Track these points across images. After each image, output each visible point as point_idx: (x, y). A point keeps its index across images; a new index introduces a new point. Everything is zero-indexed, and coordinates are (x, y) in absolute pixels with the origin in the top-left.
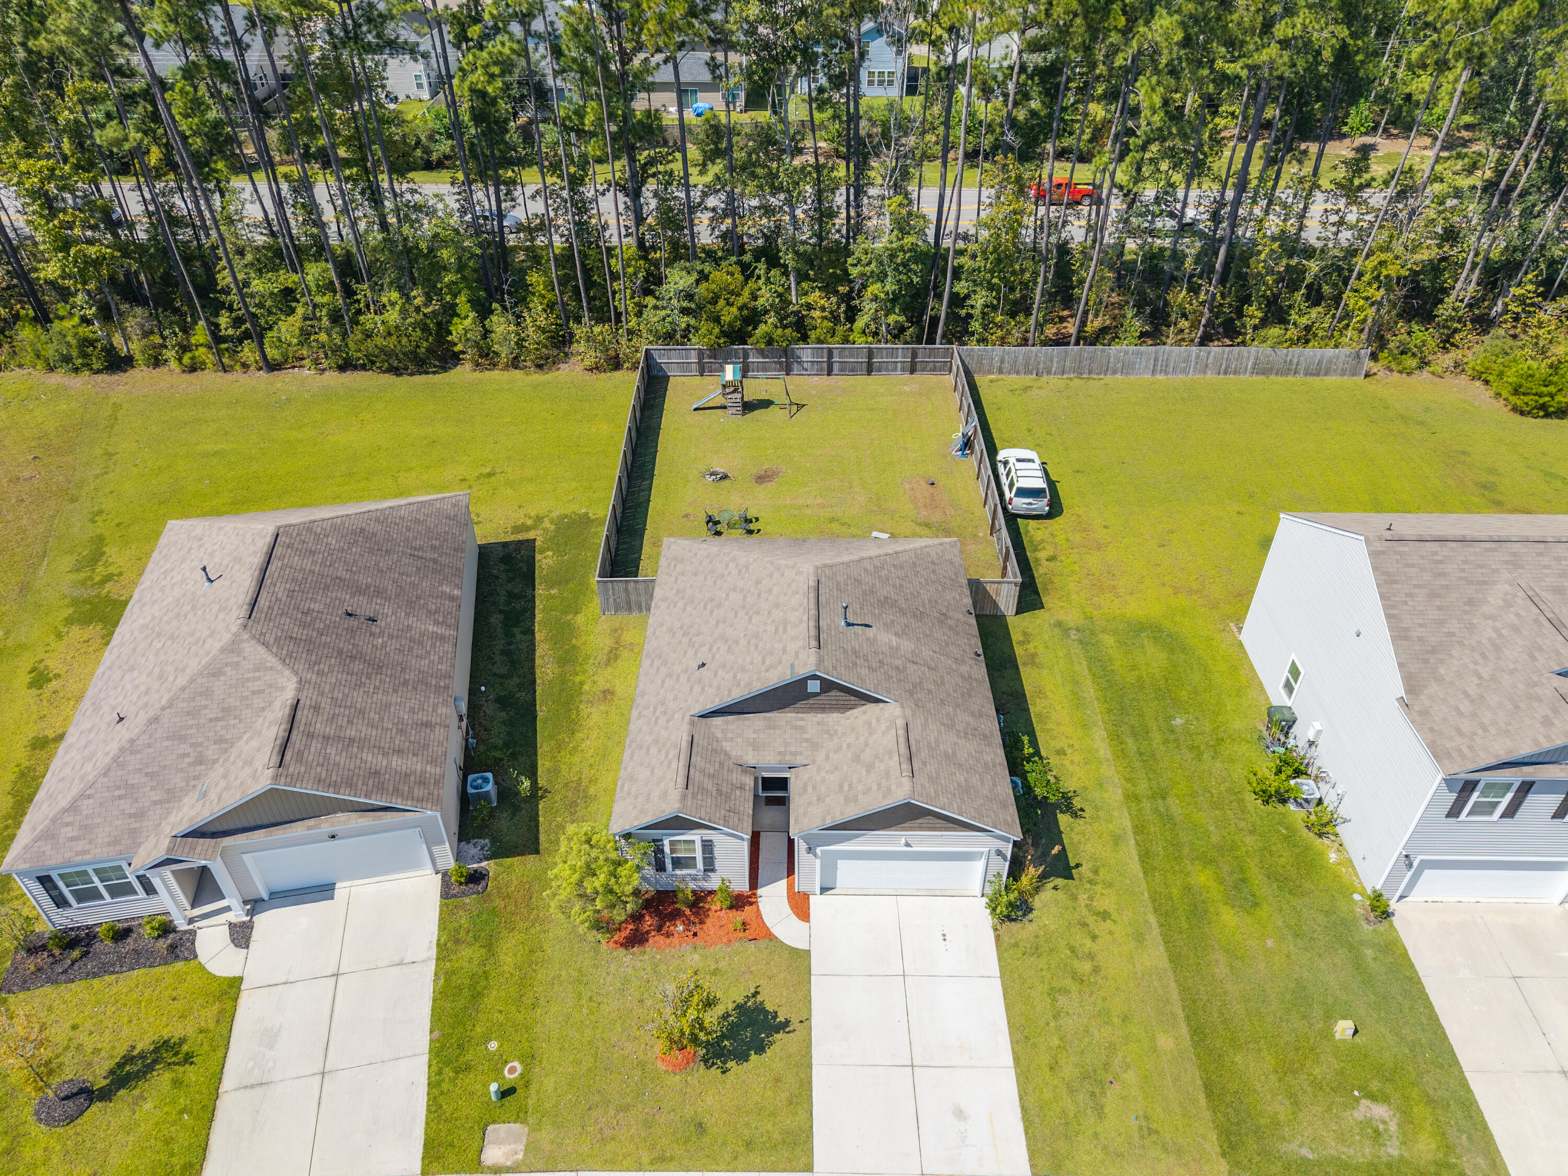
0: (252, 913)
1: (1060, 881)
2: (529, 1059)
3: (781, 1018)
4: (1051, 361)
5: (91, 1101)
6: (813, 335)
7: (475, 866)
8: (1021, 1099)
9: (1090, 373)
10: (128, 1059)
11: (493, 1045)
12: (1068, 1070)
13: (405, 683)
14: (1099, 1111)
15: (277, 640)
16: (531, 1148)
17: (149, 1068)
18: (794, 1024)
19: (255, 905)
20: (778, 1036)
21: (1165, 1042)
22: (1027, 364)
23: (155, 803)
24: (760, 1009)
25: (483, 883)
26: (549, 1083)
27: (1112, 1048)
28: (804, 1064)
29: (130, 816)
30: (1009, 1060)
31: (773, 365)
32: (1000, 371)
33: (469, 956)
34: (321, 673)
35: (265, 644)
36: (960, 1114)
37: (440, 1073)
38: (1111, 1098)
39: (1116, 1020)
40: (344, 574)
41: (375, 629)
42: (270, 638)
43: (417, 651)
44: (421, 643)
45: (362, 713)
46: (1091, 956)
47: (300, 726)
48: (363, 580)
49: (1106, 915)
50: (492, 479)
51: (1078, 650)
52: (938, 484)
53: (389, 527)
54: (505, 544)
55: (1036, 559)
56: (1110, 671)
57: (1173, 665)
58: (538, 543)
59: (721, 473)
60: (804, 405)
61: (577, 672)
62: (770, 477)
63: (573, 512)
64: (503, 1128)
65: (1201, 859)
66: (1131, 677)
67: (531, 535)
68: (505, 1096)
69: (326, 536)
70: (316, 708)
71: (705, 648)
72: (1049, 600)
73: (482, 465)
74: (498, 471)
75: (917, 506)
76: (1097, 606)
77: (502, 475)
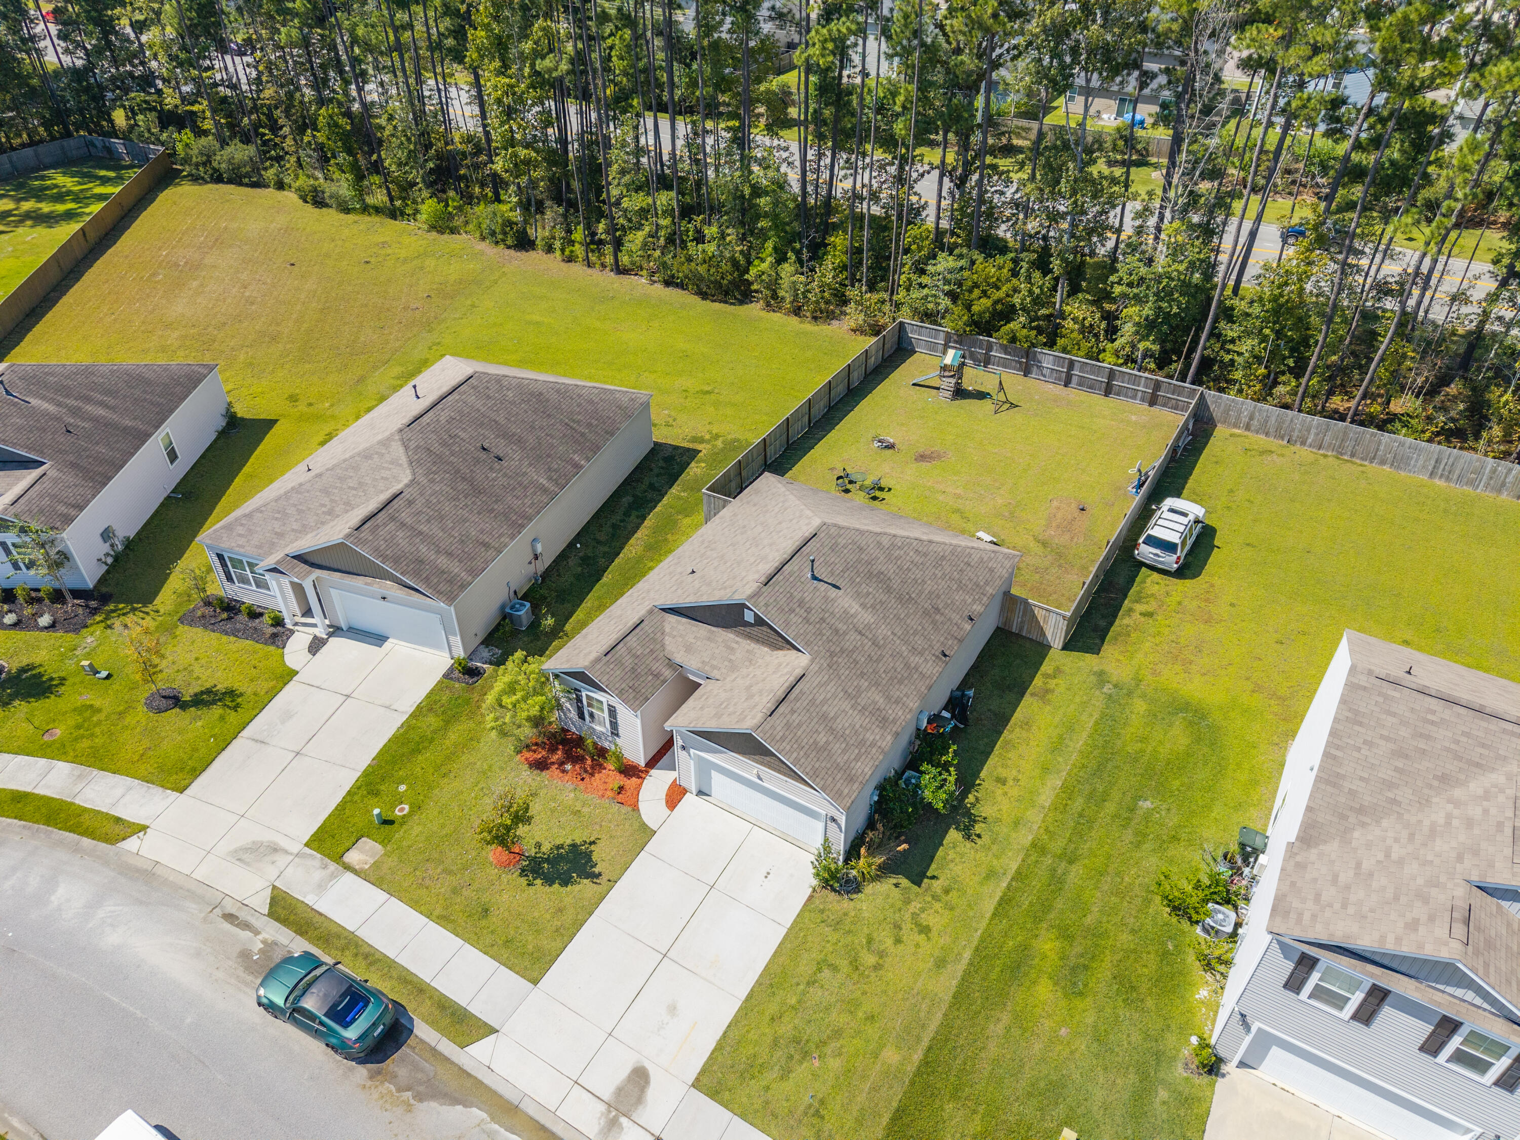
0: (330, 635)
1: (905, 882)
2: (417, 808)
3: (596, 870)
4: (1309, 431)
5: (175, 706)
6: (1060, 342)
7: (479, 664)
8: (729, 1026)
9: (1353, 455)
10: (209, 692)
11: (402, 788)
12: (785, 1029)
13: (492, 510)
14: (786, 1073)
15: (418, 447)
16: (376, 865)
17: (214, 702)
18: (603, 880)
19: (336, 630)
20: (585, 881)
21: (891, 1056)
22: (1278, 429)
23: (293, 530)
24: (588, 855)
25: (475, 679)
26: (417, 829)
27: (838, 1033)
28: (587, 911)
29: (276, 533)
30: (743, 993)
31: (1014, 364)
32: (1248, 428)
33: (433, 721)
34: (432, 481)
35: (406, 448)
36: (672, 1009)
37: (359, 788)
38: (801, 1071)
39: (860, 1014)
40: (501, 420)
41: (497, 466)
42: (413, 445)
43: (518, 492)
44: (526, 488)
45: (442, 518)
46: (882, 954)
47: (390, 510)
48: (514, 429)
49: (925, 930)
50: (707, 397)
51: (1099, 704)
52: (1088, 512)
53: (564, 398)
54: (676, 447)
55: (1131, 609)
56: (1116, 734)
57: (1188, 753)
58: (701, 455)
59: (891, 443)
60: (1019, 406)
61: (652, 560)
62: (932, 458)
63: (746, 440)
64: (371, 843)
65: (1061, 930)
66: (1133, 747)
67: (700, 447)
68: (386, 824)
69: (508, 389)
70: (410, 502)
71: (705, 561)
72: (1110, 650)
73: (708, 383)
74: (716, 391)
75: (1049, 524)
76: (1155, 673)
77: (717, 395)
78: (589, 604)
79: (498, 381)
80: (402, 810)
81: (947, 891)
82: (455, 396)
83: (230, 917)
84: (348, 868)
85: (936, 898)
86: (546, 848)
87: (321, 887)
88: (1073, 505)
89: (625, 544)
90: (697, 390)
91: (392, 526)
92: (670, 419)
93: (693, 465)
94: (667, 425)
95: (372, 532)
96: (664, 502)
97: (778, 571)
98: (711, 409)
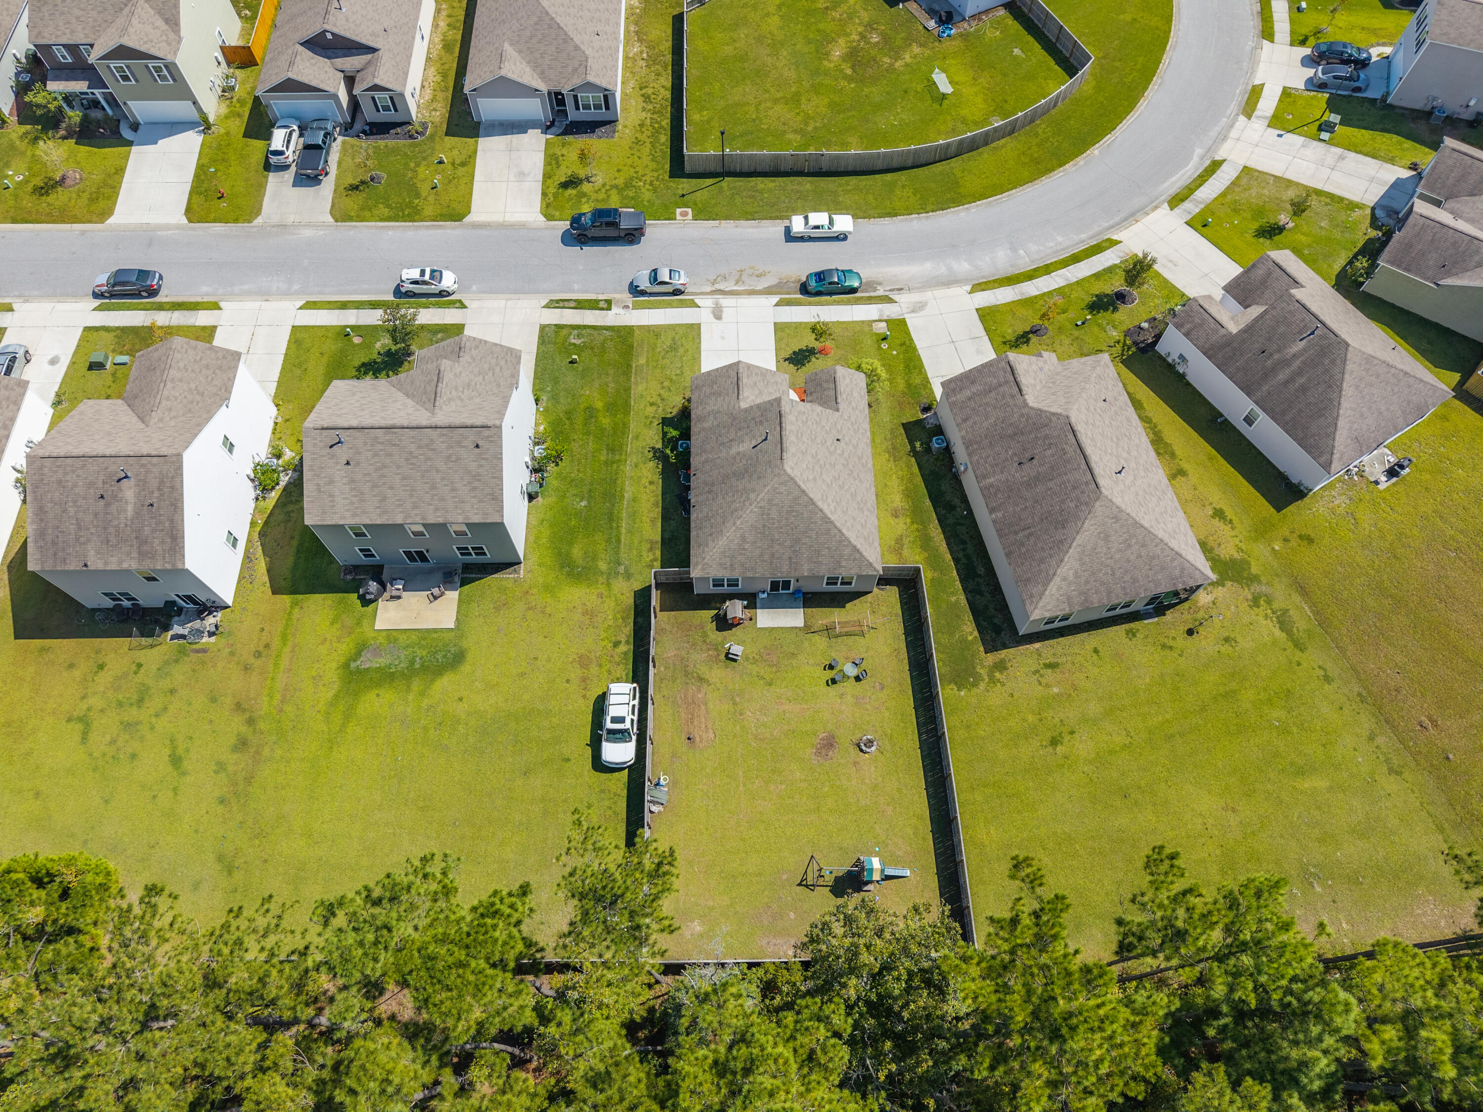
1: (668, 416)
2: (879, 348)
3: (787, 361)
5: (1031, 331)
7: (929, 414)
10: (1027, 343)
11: (895, 353)
12: (681, 350)
14: (673, 339)
15: (1051, 421)
17: (1017, 340)
18: (782, 360)
20: (788, 356)
21: (642, 361)
24: (795, 365)
26: (869, 342)
27: (663, 358)
28: (777, 350)
30: (702, 353)
34: (1022, 415)
35: (1054, 414)
36: (723, 338)
37: (911, 344)
38: (669, 342)
40: (1050, 484)
41: (1016, 459)
42: (1054, 419)
43: (991, 459)
44: (992, 467)
45: (995, 408)
46: (663, 388)
47: (1013, 383)
48: (1040, 488)
49: (652, 404)
50: (1049, 735)
51: (623, 555)
52: (684, 737)
53: (1053, 542)
54: (1005, 646)
55: (627, 642)
56: (608, 541)
57: (571, 543)
58: (982, 649)
59: (864, 748)
60: (800, 885)
61: (917, 530)
62: (824, 746)
63: (969, 690)
64: (882, 331)
65: (602, 430)
66: (598, 537)
67: (991, 658)
68: (884, 339)
69: (1077, 506)
70: (1013, 397)
71: (838, 452)
72: (629, 600)
73: (1066, 757)
74: (1050, 749)
75: (706, 704)
76: (600, 596)
77: (1044, 743)
78: (919, 480)
79: (1087, 504)
80: (884, 345)
81: (651, 422)
82: (1084, 466)
83: (901, 289)
84: (880, 321)
85: (654, 417)
86: (813, 359)
87: (881, 311)
88: (698, 740)
89: (944, 532)
90: (1066, 740)
91: (1002, 379)
92: (1043, 681)
93: (976, 633)
94: (1037, 671)
95: (1003, 368)
96: (958, 583)
97: (781, 423)
98: (1030, 718)
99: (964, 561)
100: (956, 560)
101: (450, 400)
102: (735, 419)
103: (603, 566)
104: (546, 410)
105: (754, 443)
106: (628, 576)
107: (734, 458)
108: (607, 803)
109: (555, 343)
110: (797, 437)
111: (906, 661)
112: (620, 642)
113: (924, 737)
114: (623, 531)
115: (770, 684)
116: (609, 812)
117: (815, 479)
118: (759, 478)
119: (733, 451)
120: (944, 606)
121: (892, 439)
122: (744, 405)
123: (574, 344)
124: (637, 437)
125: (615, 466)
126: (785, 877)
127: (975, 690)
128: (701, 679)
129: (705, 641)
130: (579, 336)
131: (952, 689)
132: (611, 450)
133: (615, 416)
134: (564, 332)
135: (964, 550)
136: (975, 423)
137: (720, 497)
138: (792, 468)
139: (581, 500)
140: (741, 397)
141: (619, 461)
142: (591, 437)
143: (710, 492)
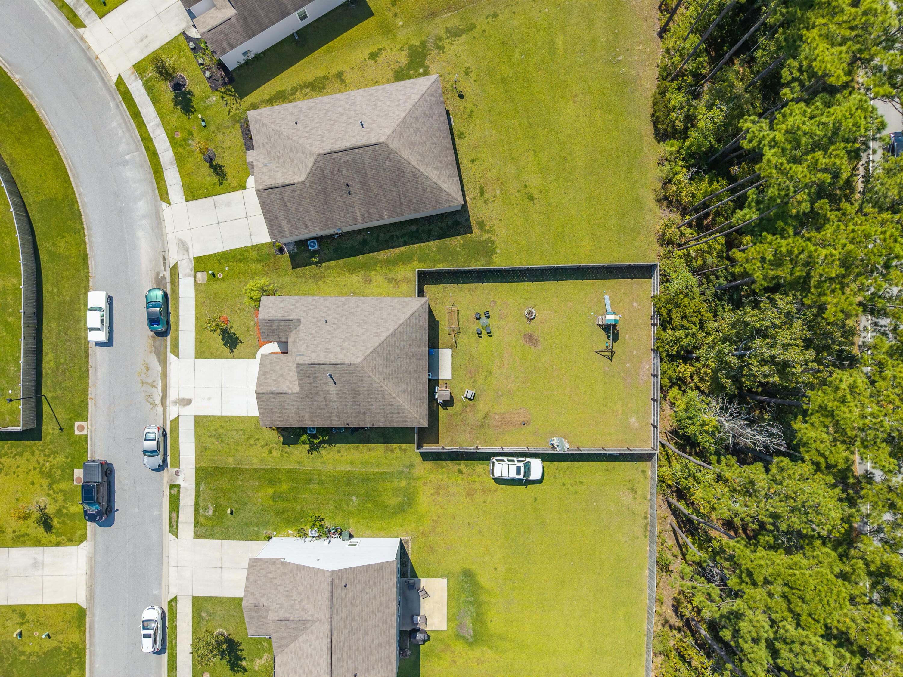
1: (281, 439)
2: (223, 279)
3: (234, 350)
5: (209, 163)
7: (286, 249)
8: (213, 416)
10: (221, 167)
11: (227, 268)
12: (221, 430)
13: (324, 214)
14: (210, 437)
15: (319, 167)
16: (200, 284)
17: (219, 174)
18: (232, 354)
20: (229, 349)
21: (230, 460)
24: (237, 344)
25: (280, 253)
26: (217, 286)
27: (228, 444)
28: (222, 357)
30: (223, 414)
31: (654, 342)
33: (254, 255)
34: (311, 187)
35: (314, 164)
36: (209, 399)
37: (219, 255)
38: (213, 440)
39: (236, 447)
40: (370, 175)
41: (345, 196)
42: (318, 165)
43: (342, 213)
44: (348, 213)
45: (301, 205)
46: (256, 444)
47: (283, 189)
48: (372, 183)
49: (270, 452)
50: (526, 201)
51: (396, 470)
52: (523, 427)
53: (413, 180)
54: (468, 220)
55: (459, 465)
56: (384, 480)
57: (386, 506)
58: (469, 235)
59: (533, 317)
60: (611, 360)
61: (381, 267)
62: (531, 341)
63: (496, 247)
64: (206, 276)
65: (292, 489)
66: (380, 487)
67: (476, 230)
68: (213, 275)
69: (390, 161)
70: (294, 191)
71: (336, 321)
72: (429, 465)
73: (541, 192)
74: (535, 202)
75: (503, 414)
76: (425, 484)
77: (532, 204)
78: (340, 262)
79: (390, 153)
80: (220, 275)
81: (286, 453)
82: (361, 150)
83: (164, 258)
84: (195, 277)
85: (282, 451)
86: (232, 330)
87: (185, 276)
88: (525, 419)
89: (384, 249)
90: (531, 191)
91: (278, 196)
92: (492, 199)
93: (459, 237)
94: (485, 201)
95: (268, 194)
96: (422, 245)
97: (319, 365)
98: (515, 211)
99: (406, 238)
100: (405, 244)
101: (303, 609)
102: (307, 396)
103: (403, 483)
104: (275, 530)
105: (332, 383)
106: (411, 466)
107: (341, 397)
108: (562, 474)
109: (213, 526)
110: (329, 353)
111: (476, 285)
112: (459, 470)
113: (526, 278)
114: (377, 470)
115: (490, 373)
116: (568, 473)
117: (363, 341)
118: (362, 381)
119: (335, 398)
120: (438, 256)
121: (306, 278)
122: (296, 389)
123: (214, 512)
124: (300, 463)
125: (324, 478)
126: (607, 369)
127: (497, 244)
128: (486, 416)
129: (461, 414)
130: (206, 508)
131: (496, 258)
132: (309, 481)
133: (279, 479)
134: (202, 520)
135: (398, 237)
136: (310, 220)
137: (371, 407)
138: (357, 358)
139: (352, 501)
140: (289, 392)
141: (319, 475)
142: (299, 496)
143: (364, 414)
